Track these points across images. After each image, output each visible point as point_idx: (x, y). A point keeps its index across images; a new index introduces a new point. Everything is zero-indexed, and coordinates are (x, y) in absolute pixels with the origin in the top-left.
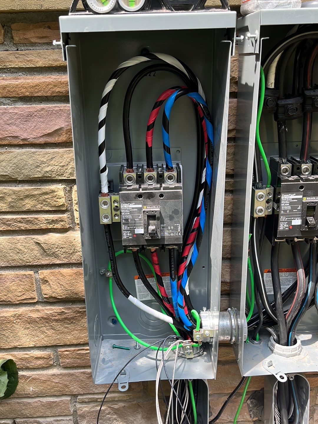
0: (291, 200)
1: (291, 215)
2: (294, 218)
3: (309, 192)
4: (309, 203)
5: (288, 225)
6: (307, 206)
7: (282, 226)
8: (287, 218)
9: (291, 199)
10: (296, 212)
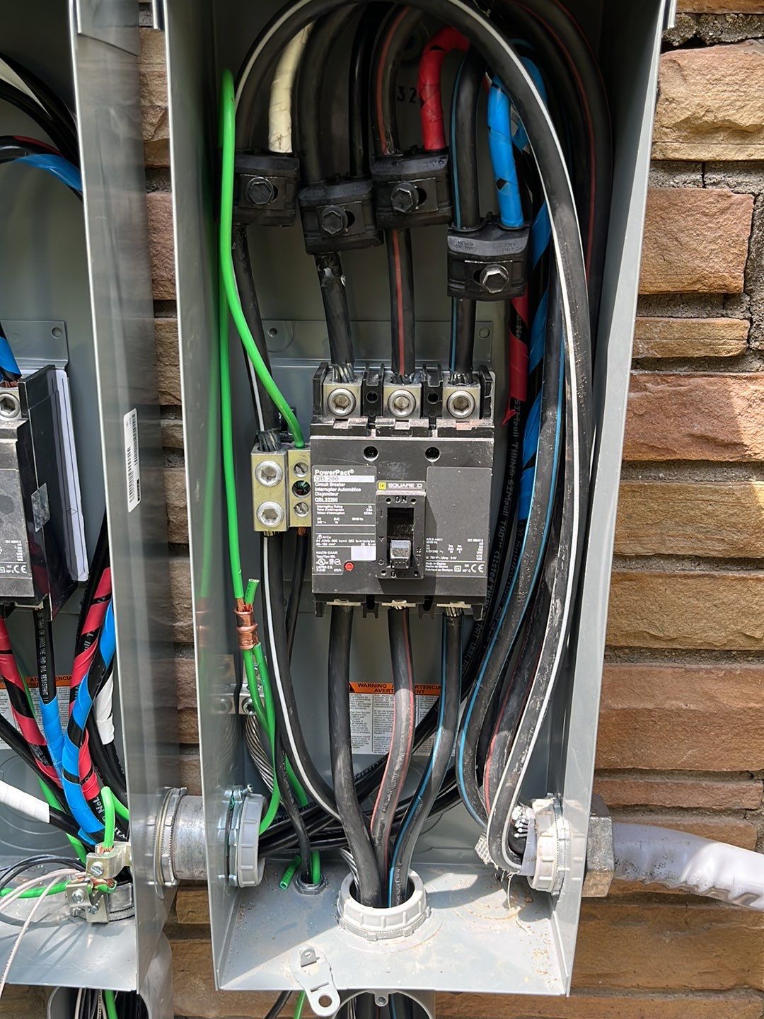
0: (342, 488)
1: (346, 532)
2: (357, 541)
3: (395, 468)
4: (393, 500)
5: (339, 561)
6: (389, 509)
7: (324, 563)
8: (336, 541)
9: (344, 485)
10: (359, 522)
